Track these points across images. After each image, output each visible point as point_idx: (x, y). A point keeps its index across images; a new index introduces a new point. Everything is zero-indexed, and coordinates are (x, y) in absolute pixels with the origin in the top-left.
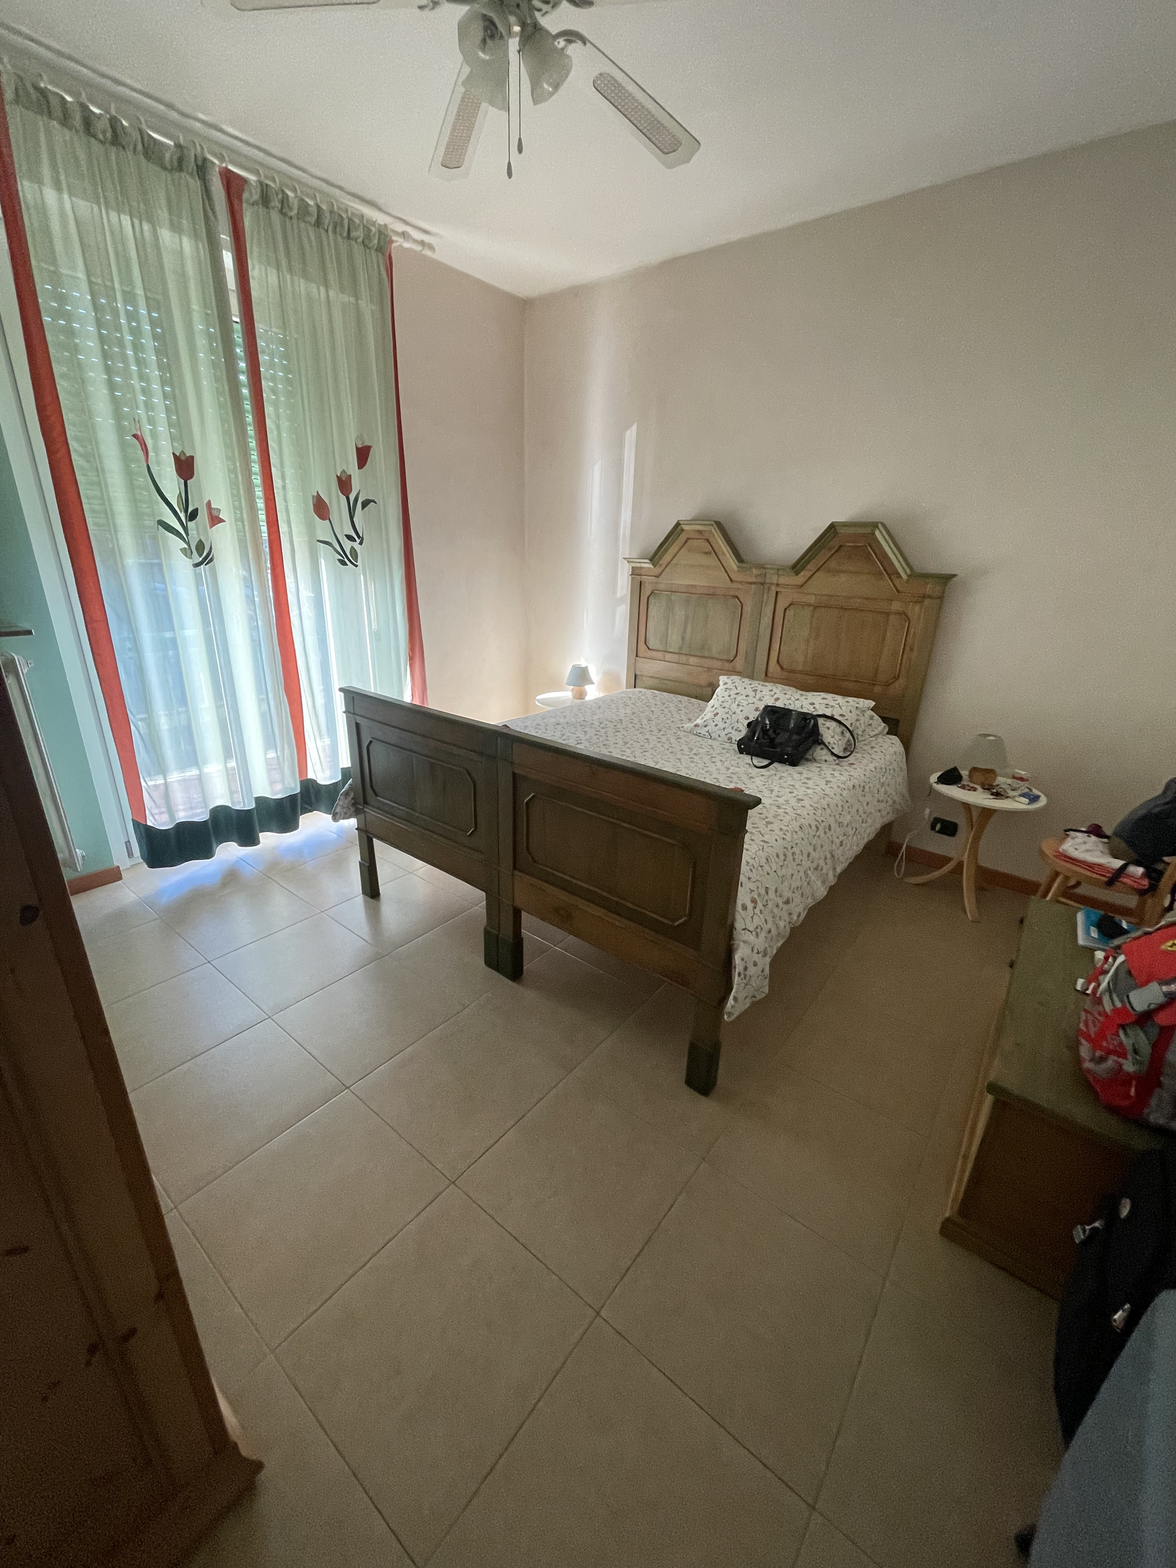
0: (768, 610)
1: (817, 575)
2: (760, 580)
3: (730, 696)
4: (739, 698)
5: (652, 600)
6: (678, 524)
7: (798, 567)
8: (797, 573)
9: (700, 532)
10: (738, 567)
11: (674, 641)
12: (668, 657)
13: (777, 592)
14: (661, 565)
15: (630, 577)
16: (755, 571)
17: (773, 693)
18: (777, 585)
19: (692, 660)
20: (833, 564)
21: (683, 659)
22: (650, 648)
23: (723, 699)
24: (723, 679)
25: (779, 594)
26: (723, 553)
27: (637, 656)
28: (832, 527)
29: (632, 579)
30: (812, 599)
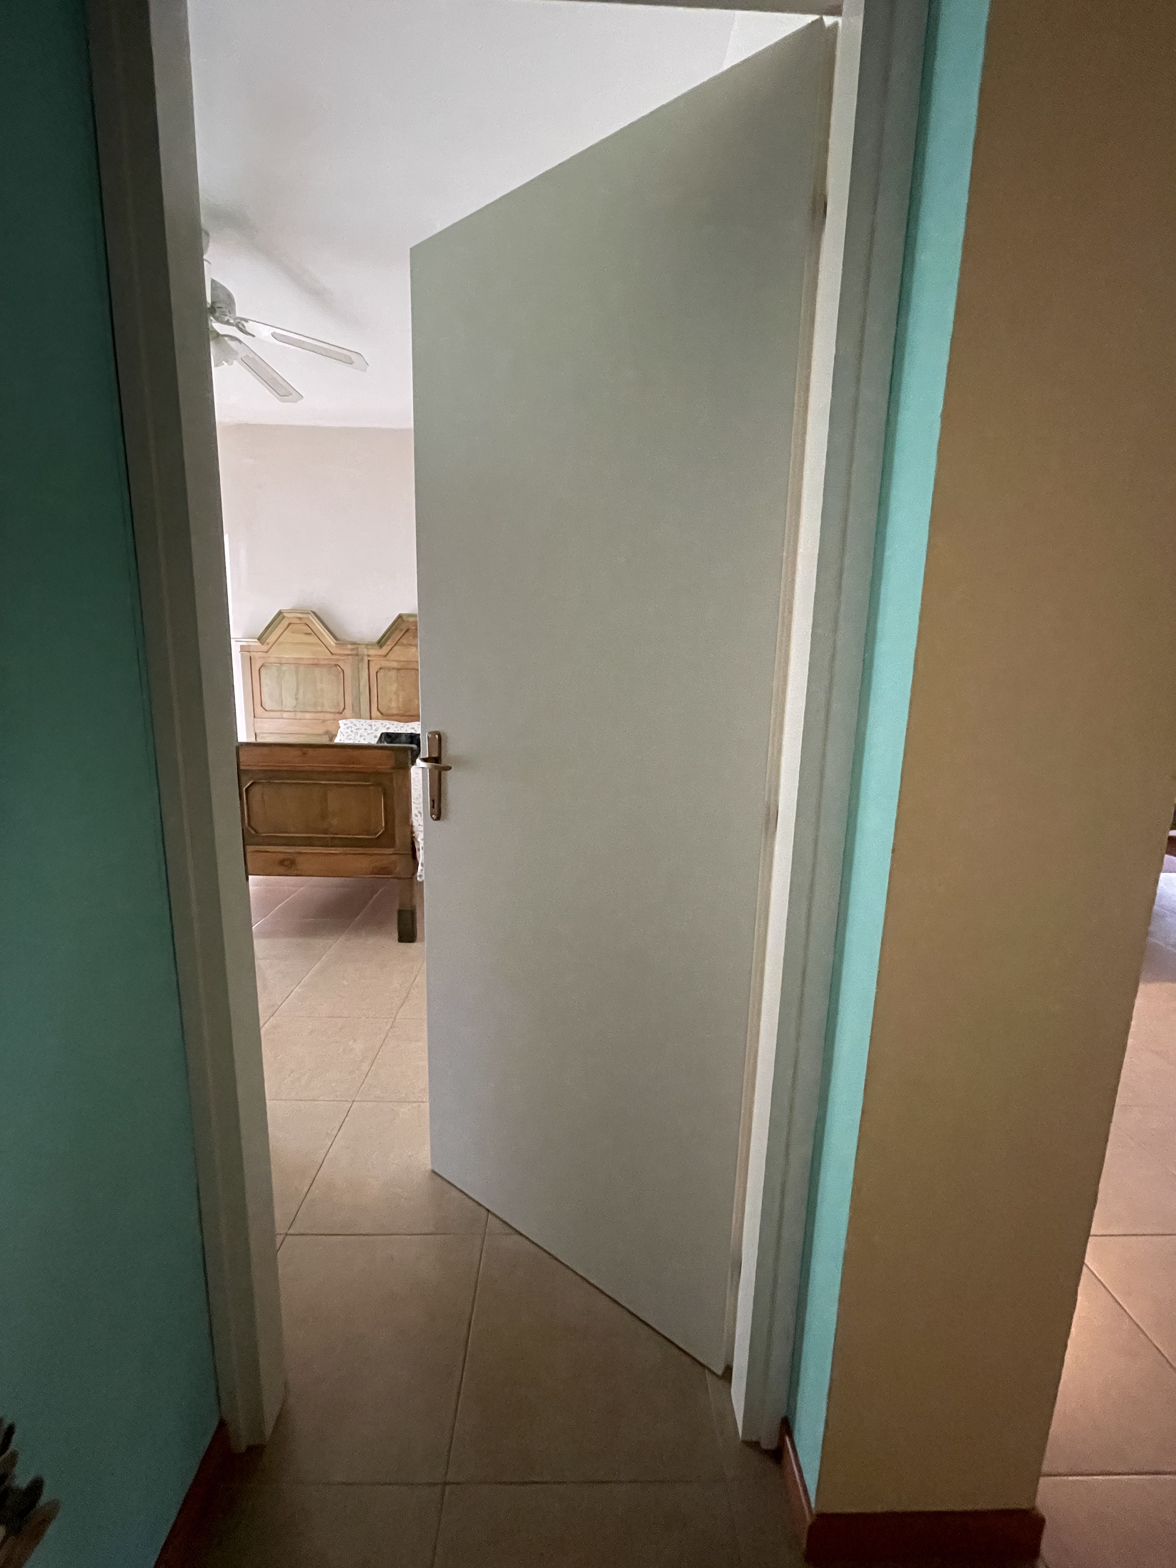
0: (365, 674)
1: (396, 648)
2: (354, 652)
3: (352, 731)
4: (360, 732)
5: (263, 671)
6: (280, 613)
7: (381, 643)
8: (381, 647)
9: (300, 619)
10: (336, 643)
11: (289, 702)
12: (285, 715)
13: (369, 661)
14: (268, 644)
15: (240, 654)
16: (350, 646)
17: (384, 725)
18: (369, 656)
19: (308, 716)
20: (404, 641)
21: (299, 715)
22: (267, 709)
23: (347, 734)
24: (340, 722)
25: (370, 662)
26: (322, 635)
27: (254, 717)
28: (400, 617)
29: (242, 655)
30: (395, 665)
